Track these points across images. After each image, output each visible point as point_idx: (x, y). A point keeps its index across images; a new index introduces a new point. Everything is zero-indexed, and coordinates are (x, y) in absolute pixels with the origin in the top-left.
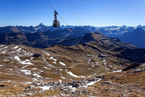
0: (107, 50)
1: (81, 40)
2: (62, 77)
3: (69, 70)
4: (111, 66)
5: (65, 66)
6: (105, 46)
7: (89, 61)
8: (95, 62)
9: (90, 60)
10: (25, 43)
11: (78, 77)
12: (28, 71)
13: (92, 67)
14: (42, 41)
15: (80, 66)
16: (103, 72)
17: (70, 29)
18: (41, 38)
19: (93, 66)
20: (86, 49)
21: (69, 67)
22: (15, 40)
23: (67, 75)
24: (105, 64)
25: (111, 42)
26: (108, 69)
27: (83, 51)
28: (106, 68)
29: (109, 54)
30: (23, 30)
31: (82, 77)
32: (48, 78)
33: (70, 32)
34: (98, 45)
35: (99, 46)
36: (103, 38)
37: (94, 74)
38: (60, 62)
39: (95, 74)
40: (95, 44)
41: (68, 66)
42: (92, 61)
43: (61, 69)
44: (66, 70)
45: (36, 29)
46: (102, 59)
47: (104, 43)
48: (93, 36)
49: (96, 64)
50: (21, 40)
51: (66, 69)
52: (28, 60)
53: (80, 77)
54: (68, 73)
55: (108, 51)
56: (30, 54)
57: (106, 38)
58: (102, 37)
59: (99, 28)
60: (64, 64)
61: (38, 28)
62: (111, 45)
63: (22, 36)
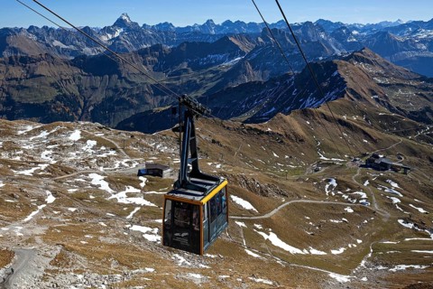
0: (405, 134)
1: (292, 89)
2: (249, 252)
3: (268, 225)
4: (421, 210)
5: (250, 211)
6: (393, 119)
7: (331, 186)
8: (353, 189)
9: (334, 183)
10: (65, 95)
11: (299, 251)
12: (150, 229)
13: (346, 215)
14: (128, 86)
15: (301, 210)
16: (389, 235)
17: (240, 37)
18: (125, 78)
19: (350, 210)
20: (313, 134)
21: (266, 216)
22: (29, 83)
23: (264, 246)
24: (396, 200)
25: (421, 95)
26: (411, 225)
27: (302, 141)
28: (400, 221)
29: (414, 153)
30: (57, 43)
31: (314, 252)
32: (213, 256)
33: (242, 53)
34: (362, 113)
35: (370, 117)
36: (387, 81)
37: (356, 243)
38: (234, 198)
39: (359, 241)
40: (349, 111)
41: (262, 213)
42: (342, 185)
43: (240, 224)
44: (258, 226)
45: (104, 39)
46: (383, 180)
47: (392, 103)
48: (342, 74)
49: (359, 198)
50: (52, 85)
51: (258, 222)
52: (132, 190)
53: (306, 252)
54: (266, 236)
55: (409, 140)
56: (130, 163)
57: (399, 81)
58: (380, 75)
59: (365, 29)
60: (247, 205)
61: (112, 32)
62: (423, 112)
63: (55, 69)
